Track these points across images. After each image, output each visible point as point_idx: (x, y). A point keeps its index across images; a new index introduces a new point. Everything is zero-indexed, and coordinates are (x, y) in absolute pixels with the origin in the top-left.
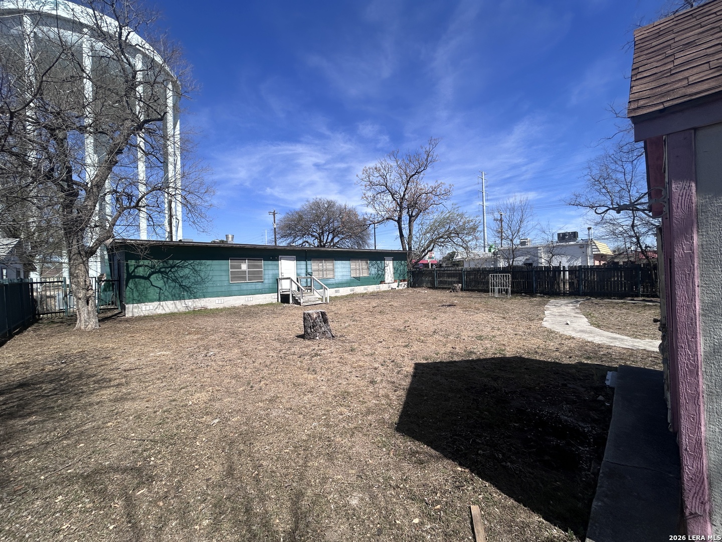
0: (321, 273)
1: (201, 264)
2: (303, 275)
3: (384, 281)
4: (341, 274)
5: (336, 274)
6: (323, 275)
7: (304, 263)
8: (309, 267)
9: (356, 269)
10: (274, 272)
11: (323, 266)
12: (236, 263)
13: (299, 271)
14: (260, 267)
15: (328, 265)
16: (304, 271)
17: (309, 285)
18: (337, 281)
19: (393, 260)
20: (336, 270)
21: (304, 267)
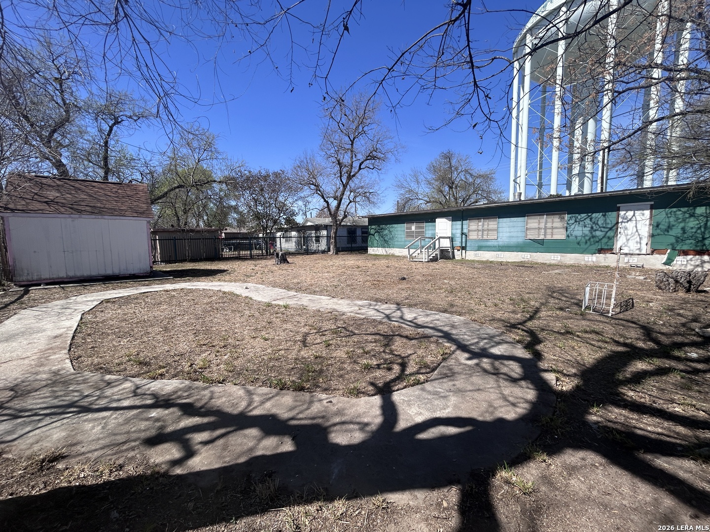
0: (480, 233)
1: (392, 227)
2: (459, 235)
3: (612, 249)
4: (508, 234)
5: (500, 235)
6: (482, 235)
7: (460, 223)
8: (465, 227)
9: (539, 229)
10: (433, 232)
11: (483, 225)
12: (409, 225)
13: (454, 231)
14: (423, 228)
15: (492, 224)
16: (459, 231)
17: (464, 245)
18: (501, 243)
19: (652, 208)
20: (500, 230)
21: (460, 227)
